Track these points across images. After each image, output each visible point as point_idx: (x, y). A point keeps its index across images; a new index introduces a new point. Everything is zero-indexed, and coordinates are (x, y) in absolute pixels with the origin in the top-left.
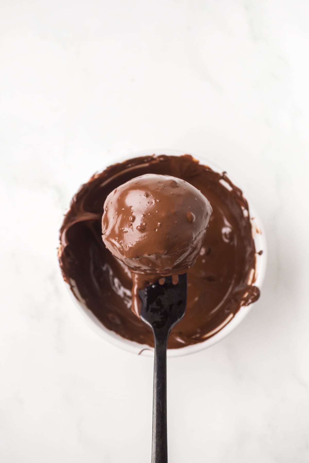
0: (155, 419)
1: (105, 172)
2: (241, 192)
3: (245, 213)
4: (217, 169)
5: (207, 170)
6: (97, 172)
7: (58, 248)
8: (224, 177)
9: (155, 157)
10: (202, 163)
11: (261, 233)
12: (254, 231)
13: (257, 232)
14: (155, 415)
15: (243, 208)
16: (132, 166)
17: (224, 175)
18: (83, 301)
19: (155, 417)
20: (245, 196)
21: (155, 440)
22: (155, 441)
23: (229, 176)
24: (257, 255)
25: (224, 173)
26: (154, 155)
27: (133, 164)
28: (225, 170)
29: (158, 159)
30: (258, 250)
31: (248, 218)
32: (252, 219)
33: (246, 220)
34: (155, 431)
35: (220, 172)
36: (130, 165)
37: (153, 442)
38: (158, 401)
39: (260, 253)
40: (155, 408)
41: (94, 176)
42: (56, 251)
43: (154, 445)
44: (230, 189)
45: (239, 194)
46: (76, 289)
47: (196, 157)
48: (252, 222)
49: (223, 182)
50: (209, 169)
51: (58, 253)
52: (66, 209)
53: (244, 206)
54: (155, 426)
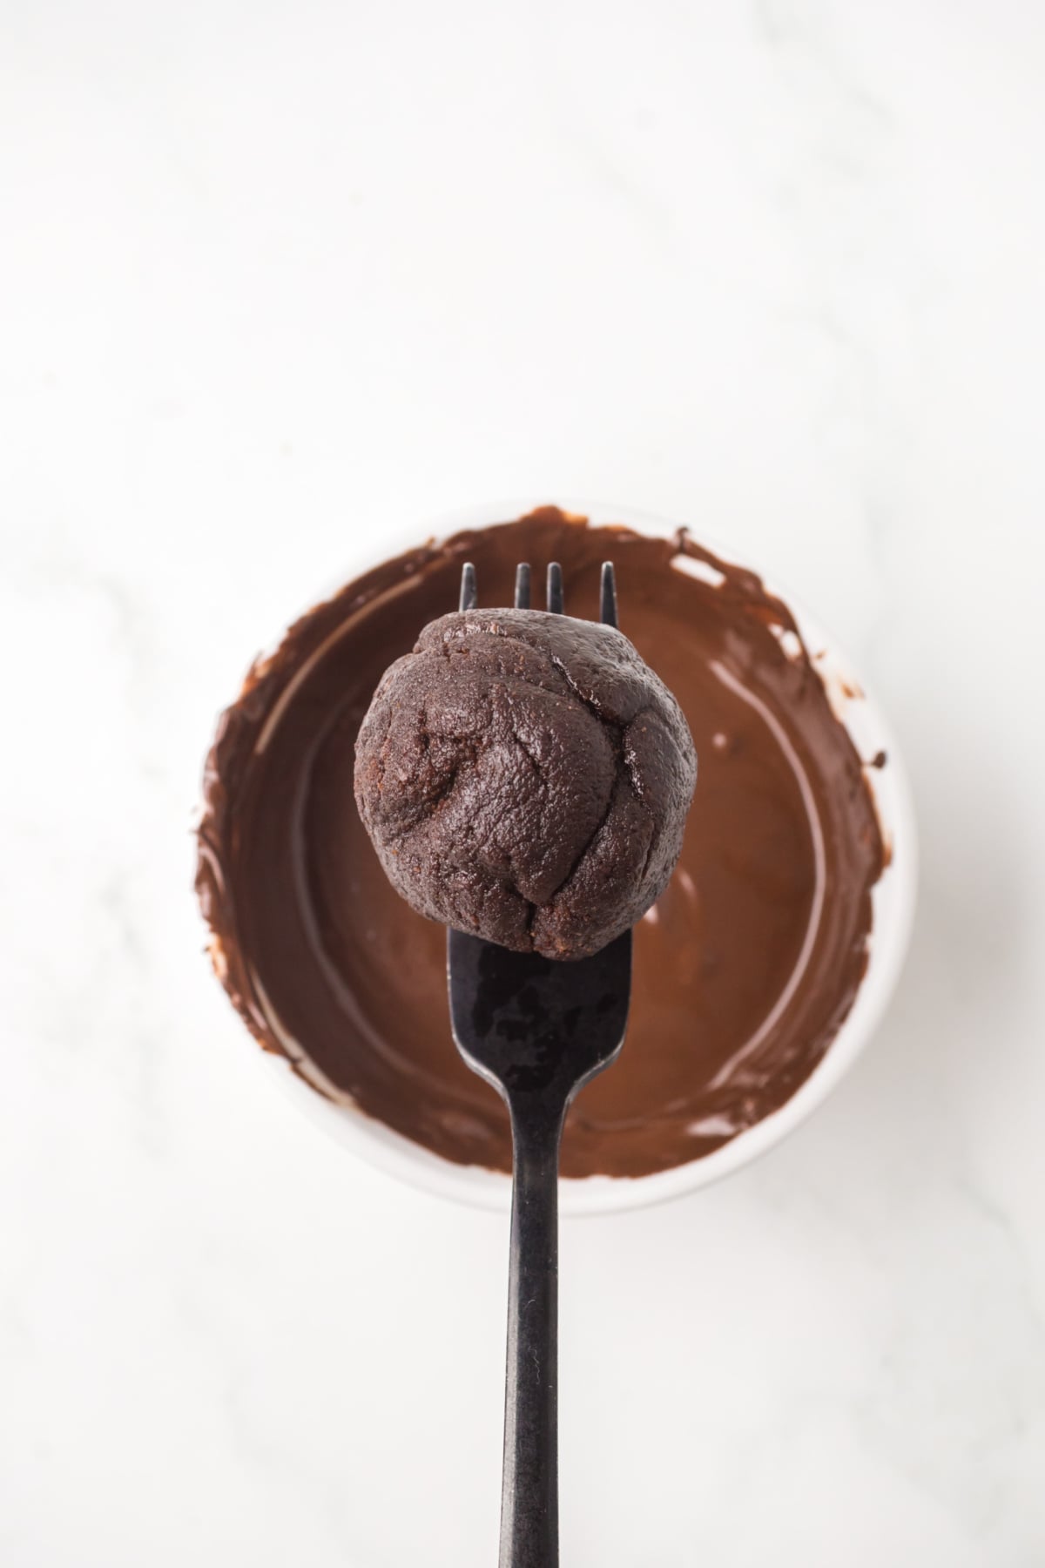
0: (513, 1416)
1: (287, 646)
2: (756, 581)
3: (790, 645)
4: (655, 526)
5: (623, 538)
6: (260, 654)
7: (207, 949)
8: (687, 546)
9: (437, 546)
10: (597, 521)
11: (862, 695)
12: (834, 695)
13: (849, 693)
14: (513, 1401)
15: (776, 630)
16: (369, 600)
17: (682, 541)
18: (345, 1099)
19: (515, 1408)
20: (773, 587)
21: (511, 1488)
22: (513, 1491)
23: (698, 537)
24: (870, 773)
25: (682, 531)
26: (432, 541)
27: (371, 592)
28: (681, 522)
29: (448, 552)
30: (867, 754)
31: (804, 656)
32: (820, 656)
33: (800, 664)
34: (513, 1458)
35: (667, 533)
36: (360, 599)
37: (506, 1497)
38: (527, 1347)
39: (880, 761)
40: (514, 1374)
41: (253, 670)
42: (206, 960)
43: (510, 1508)
44: (714, 578)
45: (749, 586)
46: (309, 1067)
47: (573, 508)
48: (820, 666)
49: (684, 564)
50: (628, 532)
51: (214, 963)
52: (195, 810)
53: (778, 623)
54: (512, 1438)
